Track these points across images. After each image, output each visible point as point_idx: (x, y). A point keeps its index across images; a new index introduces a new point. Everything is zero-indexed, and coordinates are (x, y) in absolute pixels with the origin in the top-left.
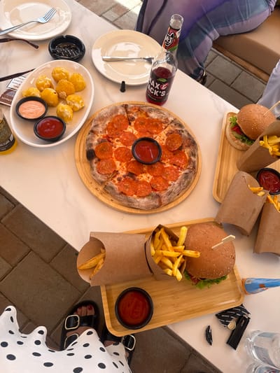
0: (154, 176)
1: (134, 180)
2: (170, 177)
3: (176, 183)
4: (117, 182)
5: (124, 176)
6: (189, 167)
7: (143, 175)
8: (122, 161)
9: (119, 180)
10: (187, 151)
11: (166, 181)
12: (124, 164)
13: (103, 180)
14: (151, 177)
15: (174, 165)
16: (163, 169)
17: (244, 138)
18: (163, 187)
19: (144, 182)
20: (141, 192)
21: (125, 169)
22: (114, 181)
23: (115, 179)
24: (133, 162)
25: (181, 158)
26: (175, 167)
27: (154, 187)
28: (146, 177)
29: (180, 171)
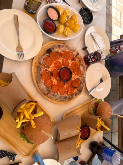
0: (57, 84)
1: (51, 76)
2: (61, 91)
3: (60, 95)
4: (45, 70)
5: (49, 71)
6: (70, 96)
7: (55, 79)
8: (55, 66)
9: (46, 70)
10: (76, 91)
11: (58, 90)
12: (54, 68)
13: (42, 63)
14: (56, 83)
15: (67, 89)
16: (62, 86)
17: (95, 110)
18: (55, 91)
19: (52, 82)
20: (47, 83)
21: (52, 70)
22: (44, 69)
23: (45, 68)
24: (58, 71)
25: (71, 90)
26: (66, 90)
27: (53, 87)
28: (54, 81)
29: (66, 93)
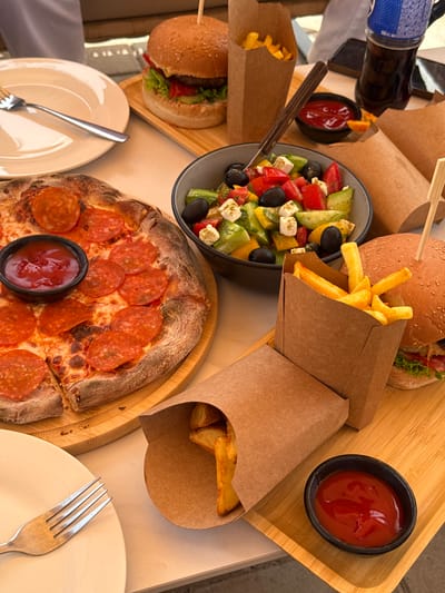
0: (118, 289)
1: (97, 330)
2: (142, 261)
3: (164, 255)
4: (81, 372)
5: (75, 349)
6: (138, 217)
7: (98, 310)
8: (26, 338)
9: (77, 364)
10: (92, 202)
11: (145, 272)
12: (37, 336)
13: (55, 396)
14: (116, 296)
15: (112, 241)
16: (109, 263)
18: (159, 283)
19: (120, 316)
20: (144, 332)
21: (55, 340)
22: (74, 377)
23: (71, 372)
24: (46, 315)
25: (104, 223)
26: (120, 242)
27: (149, 300)
28: (106, 309)
29: (135, 239)
